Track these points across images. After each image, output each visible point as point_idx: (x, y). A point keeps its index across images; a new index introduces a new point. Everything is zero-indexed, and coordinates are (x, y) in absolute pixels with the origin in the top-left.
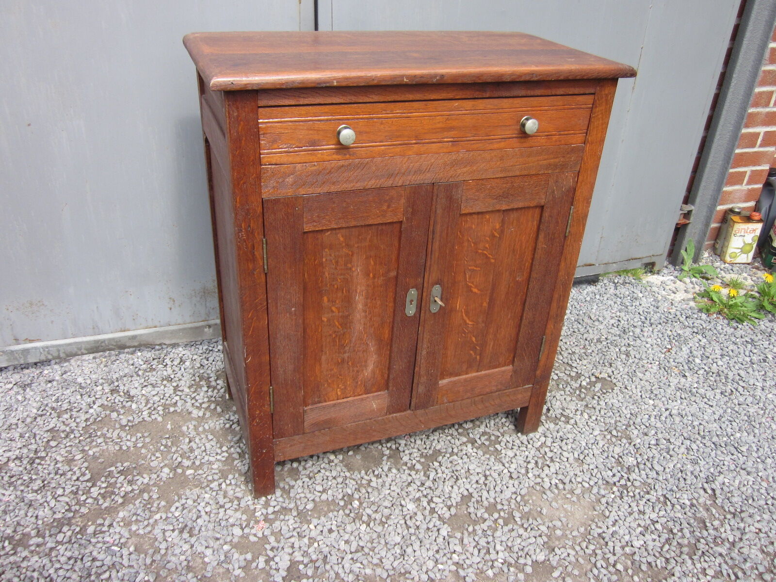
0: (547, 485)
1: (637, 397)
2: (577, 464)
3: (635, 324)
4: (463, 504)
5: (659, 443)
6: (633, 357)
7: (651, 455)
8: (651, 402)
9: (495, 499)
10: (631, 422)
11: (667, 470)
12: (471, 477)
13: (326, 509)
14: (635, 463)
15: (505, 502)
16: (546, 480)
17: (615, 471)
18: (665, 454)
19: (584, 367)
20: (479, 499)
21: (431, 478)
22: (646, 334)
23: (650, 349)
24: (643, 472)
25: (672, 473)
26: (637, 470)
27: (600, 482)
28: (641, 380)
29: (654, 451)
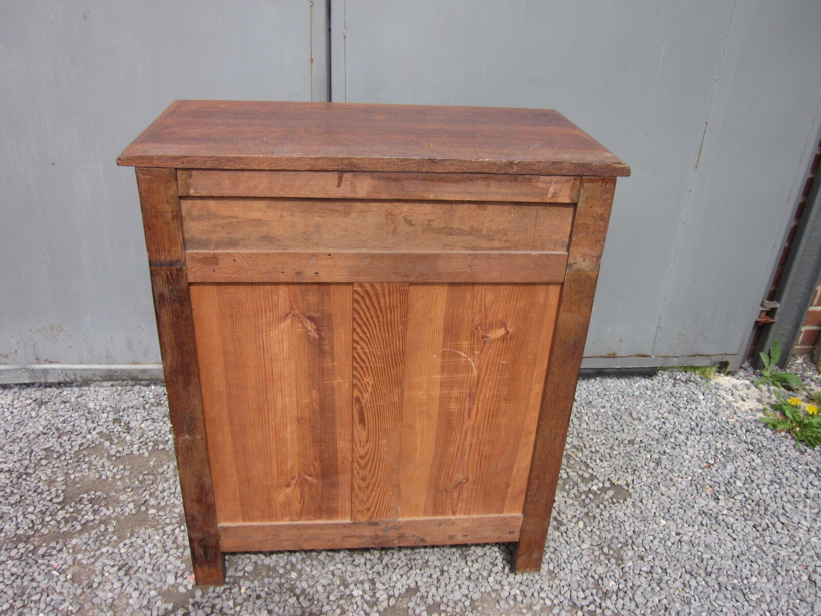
0: (504, 594)
1: (649, 514)
2: (548, 577)
3: (681, 430)
4: (407, 597)
5: (653, 571)
6: (663, 466)
7: (638, 583)
8: (663, 522)
9: (442, 598)
10: (630, 541)
11: (650, 604)
12: (427, 569)
13: (264, 574)
14: (615, 588)
15: (451, 604)
16: (507, 588)
17: (588, 593)
18: (655, 585)
19: (602, 469)
20: (425, 594)
21: (384, 562)
22: (689, 443)
23: (687, 462)
24: (621, 601)
25: (653, 609)
26: (614, 597)
27: (566, 602)
28: (663, 495)
29: (643, 579)
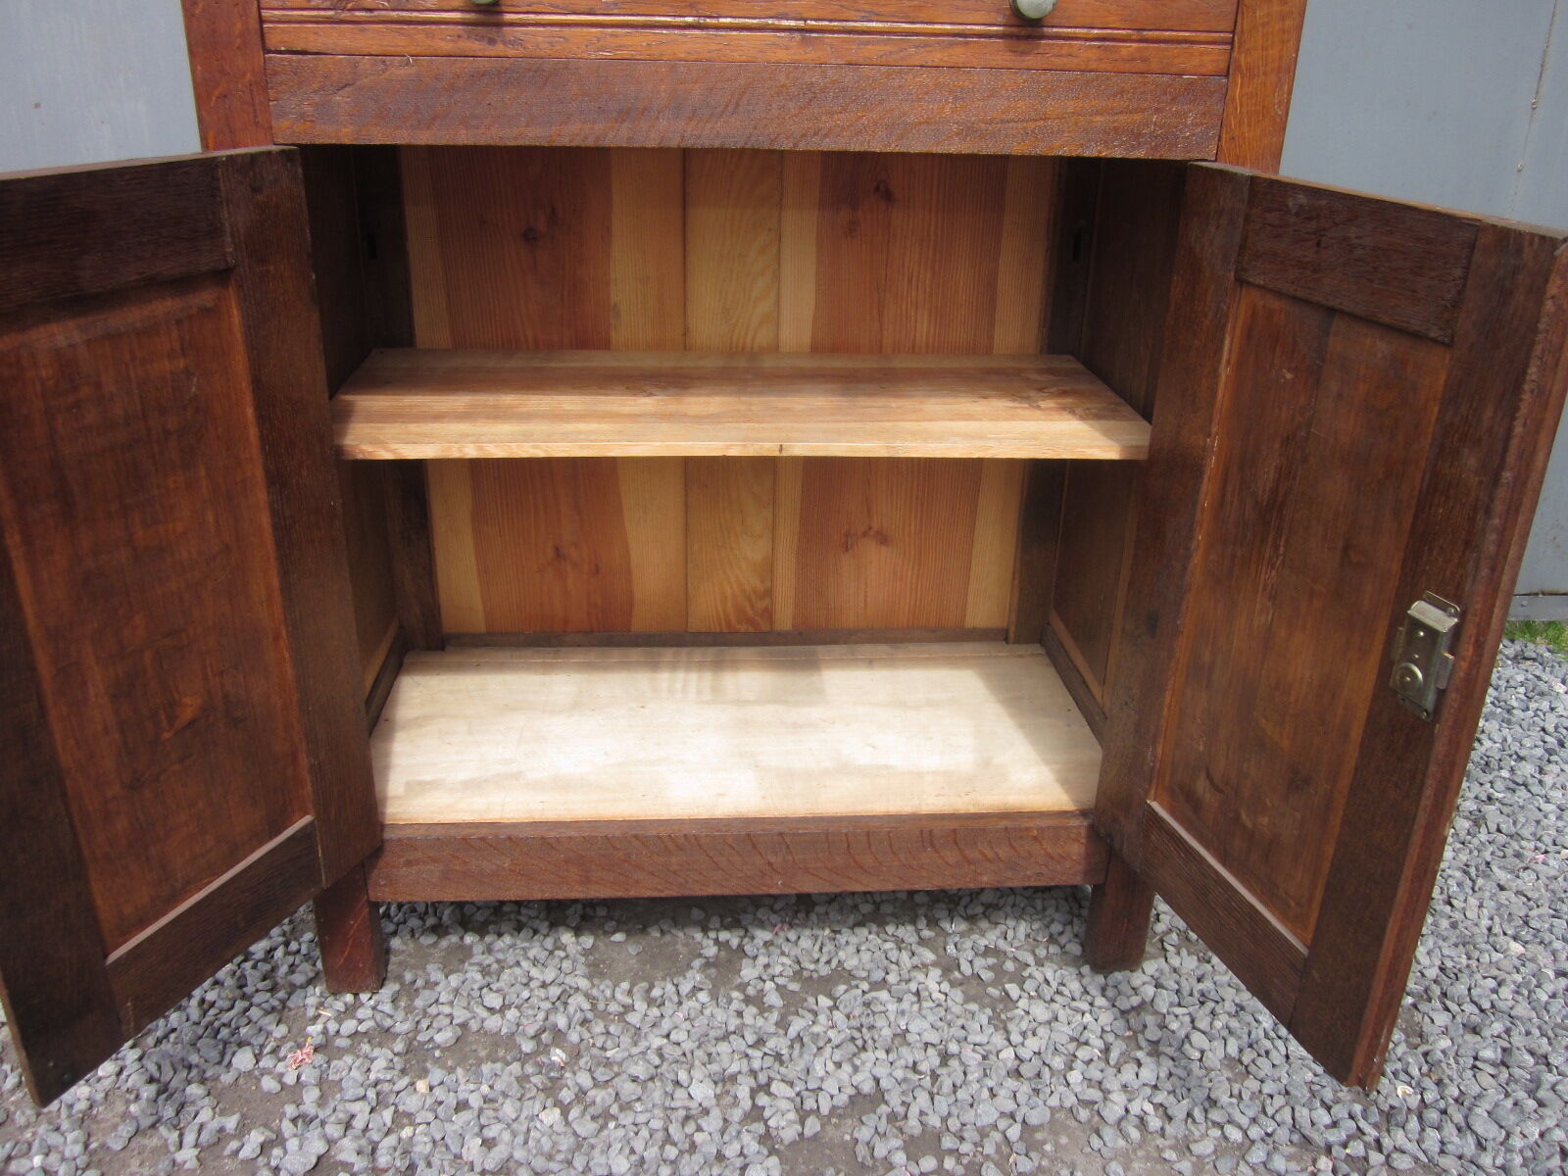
0: (1113, 1111)
1: (1476, 930)
2: (1227, 1074)
3: (1522, 753)
4: (851, 1116)
5: (1511, 1062)
6: (1493, 827)
7: (1475, 1090)
8: (1516, 948)
9: (944, 1120)
10: (1436, 990)
11: (1517, 1142)
12: (904, 1050)
13: (483, 1053)
14: (1414, 1101)
15: (970, 1134)
16: (1118, 1098)
17: (1340, 1111)
18: (1521, 1095)
20: (901, 1110)
21: (793, 1032)
22: (1548, 780)
23: (1553, 817)
24: (1432, 1136)
25: (1529, 1154)
26: (1413, 1124)
27: (1283, 1134)
28: (1502, 888)
29: (1486, 1080)
